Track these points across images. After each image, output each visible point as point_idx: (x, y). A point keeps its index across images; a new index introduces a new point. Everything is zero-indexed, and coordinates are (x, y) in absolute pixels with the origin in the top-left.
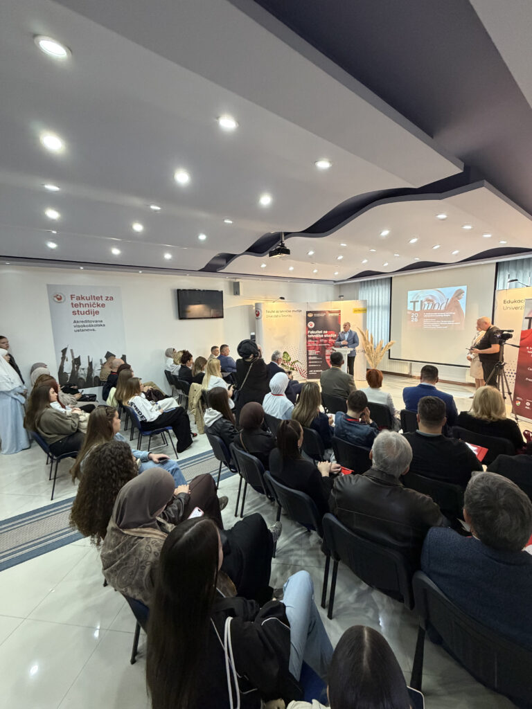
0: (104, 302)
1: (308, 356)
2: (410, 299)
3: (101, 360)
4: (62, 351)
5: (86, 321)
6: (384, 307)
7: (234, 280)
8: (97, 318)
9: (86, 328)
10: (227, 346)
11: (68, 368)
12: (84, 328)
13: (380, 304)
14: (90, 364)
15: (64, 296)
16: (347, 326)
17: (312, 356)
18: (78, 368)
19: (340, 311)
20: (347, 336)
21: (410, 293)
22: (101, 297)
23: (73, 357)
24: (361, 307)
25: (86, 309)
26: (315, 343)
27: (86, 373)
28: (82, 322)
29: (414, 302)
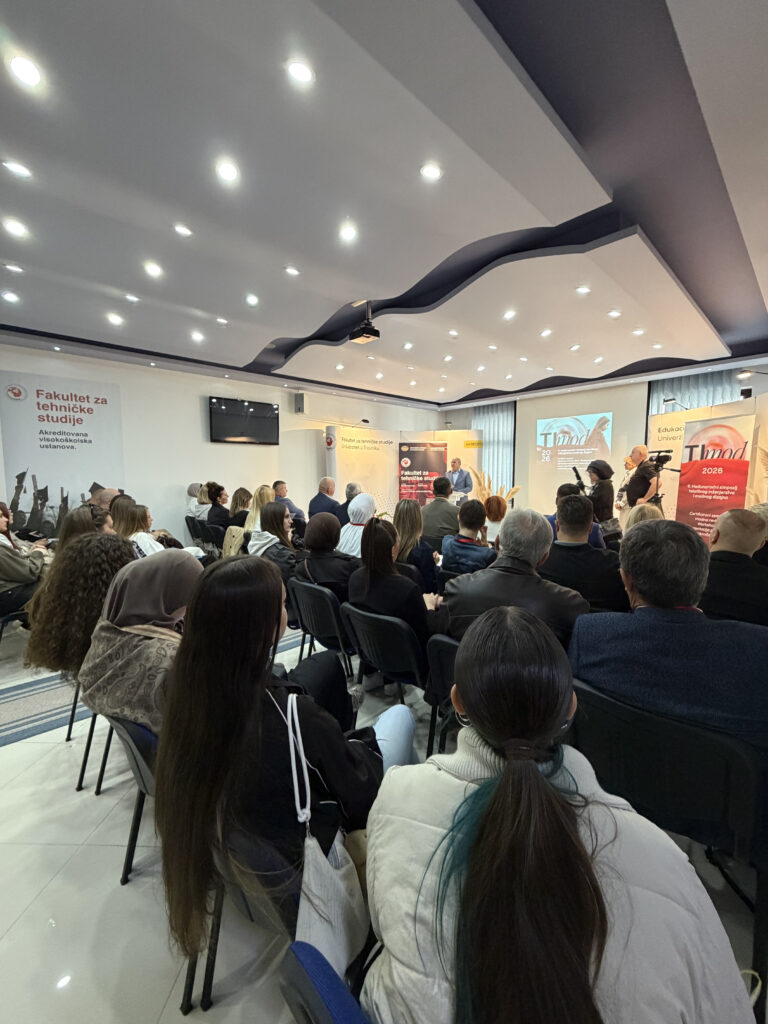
0: (91, 405)
2: (540, 430)
3: (83, 496)
4: (18, 477)
5: (60, 433)
6: (505, 443)
7: (296, 392)
8: (78, 429)
9: (61, 444)
10: (282, 483)
11: (26, 504)
12: (56, 443)
13: (501, 439)
14: (65, 500)
15: (26, 391)
16: (456, 463)
18: (43, 505)
19: (445, 445)
20: (456, 477)
21: (539, 422)
22: (88, 397)
23: (35, 487)
24: (475, 439)
25: (61, 414)
26: (412, 488)
27: (57, 514)
28: (54, 433)
29: (546, 435)
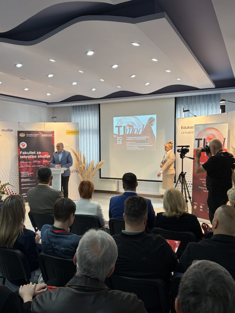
1: (20, 178)
2: (115, 123)
6: (93, 131)
13: (91, 128)
16: (60, 146)
17: (25, 178)
19: (53, 132)
20: (60, 156)
21: (115, 119)
24: (74, 129)
26: (28, 164)
29: (119, 127)
